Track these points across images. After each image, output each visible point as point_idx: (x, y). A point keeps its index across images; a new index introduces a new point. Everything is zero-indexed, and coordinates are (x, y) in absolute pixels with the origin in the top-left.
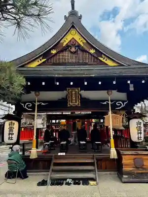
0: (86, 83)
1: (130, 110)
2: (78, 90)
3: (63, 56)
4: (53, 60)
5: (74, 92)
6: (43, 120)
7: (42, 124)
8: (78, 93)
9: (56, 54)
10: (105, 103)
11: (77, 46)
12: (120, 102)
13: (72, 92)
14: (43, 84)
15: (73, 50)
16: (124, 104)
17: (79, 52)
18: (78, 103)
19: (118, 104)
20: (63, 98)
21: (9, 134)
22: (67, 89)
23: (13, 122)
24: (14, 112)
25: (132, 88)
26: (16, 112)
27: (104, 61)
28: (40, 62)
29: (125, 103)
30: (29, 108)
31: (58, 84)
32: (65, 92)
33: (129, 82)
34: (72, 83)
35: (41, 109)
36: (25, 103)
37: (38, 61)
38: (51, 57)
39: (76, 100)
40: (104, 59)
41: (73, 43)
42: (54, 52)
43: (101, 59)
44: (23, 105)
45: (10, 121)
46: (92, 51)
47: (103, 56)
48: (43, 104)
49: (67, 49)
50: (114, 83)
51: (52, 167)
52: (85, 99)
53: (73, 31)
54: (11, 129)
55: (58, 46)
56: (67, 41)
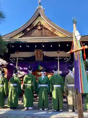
3: (34, 31)
4: (28, 34)
5: (39, 52)
8: (41, 52)
11: (42, 26)
15: (39, 28)
16: (68, 59)
17: (43, 29)
19: (65, 59)
20: (33, 56)
22: (35, 50)
30: (14, 61)
31: (28, 46)
36: (12, 59)
37: (20, 35)
39: (40, 57)
40: (57, 33)
42: (28, 29)
49: (36, 28)
52: (46, 56)
53: (39, 18)
55: (31, 26)
56: (36, 23)
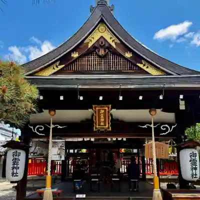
0: (121, 98)
1: (181, 137)
2: (109, 108)
3: (88, 61)
4: (74, 67)
5: (102, 111)
6: (59, 149)
7: (59, 154)
8: (108, 112)
9: (78, 59)
10: (145, 126)
11: (108, 48)
12: (166, 125)
13: (99, 111)
14: (62, 98)
15: (102, 52)
16: (171, 128)
17: (110, 56)
18: (108, 126)
19: (163, 127)
20: (87, 120)
21: (13, 168)
22: (93, 106)
23: (19, 151)
24: (20, 138)
25: (182, 107)
26: (23, 138)
27: (145, 68)
28: (56, 69)
29: (173, 127)
30: (40, 132)
31: (81, 98)
32: (90, 110)
33: (181, 97)
34: (101, 98)
35: (58, 134)
36: (34, 126)
37: (54, 68)
38: (72, 63)
39: (105, 122)
40: (144, 65)
41: (102, 44)
42: (75, 55)
43: (141, 66)
44: (32, 128)
45: (14, 151)
46: (128, 55)
47: (143, 62)
48: (59, 127)
49: (93, 51)
50: (161, 97)
52: (117, 120)
53: (102, 27)
54: (15, 162)
55: (81, 47)
56: (94, 41)
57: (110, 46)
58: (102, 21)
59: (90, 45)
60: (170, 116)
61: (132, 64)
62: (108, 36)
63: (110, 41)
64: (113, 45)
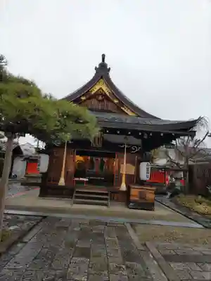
9: (85, 100)
10: (123, 146)
12: (135, 147)
15: (100, 98)
16: (138, 149)
17: (105, 101)
18: (100, 145)
19: (133, 148)
27: (125, 110)
42: (83, 98)
43: (123, 109)
46: (116, 101)
47: (125, 106)
51: (75, 194)
56: (96, 90)
57: (105, 95)
58: (102, 78)
59: (93, 93)
60: (139, 142)
61: (118, 107)
62: (105, 88)
63: (106, 91)
64: (107, 94)
